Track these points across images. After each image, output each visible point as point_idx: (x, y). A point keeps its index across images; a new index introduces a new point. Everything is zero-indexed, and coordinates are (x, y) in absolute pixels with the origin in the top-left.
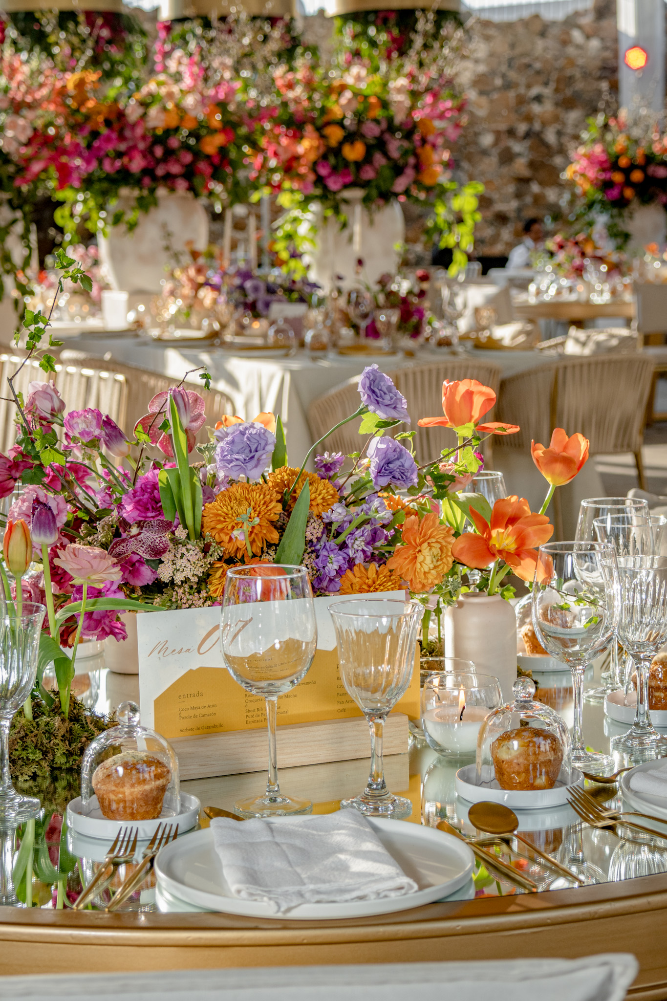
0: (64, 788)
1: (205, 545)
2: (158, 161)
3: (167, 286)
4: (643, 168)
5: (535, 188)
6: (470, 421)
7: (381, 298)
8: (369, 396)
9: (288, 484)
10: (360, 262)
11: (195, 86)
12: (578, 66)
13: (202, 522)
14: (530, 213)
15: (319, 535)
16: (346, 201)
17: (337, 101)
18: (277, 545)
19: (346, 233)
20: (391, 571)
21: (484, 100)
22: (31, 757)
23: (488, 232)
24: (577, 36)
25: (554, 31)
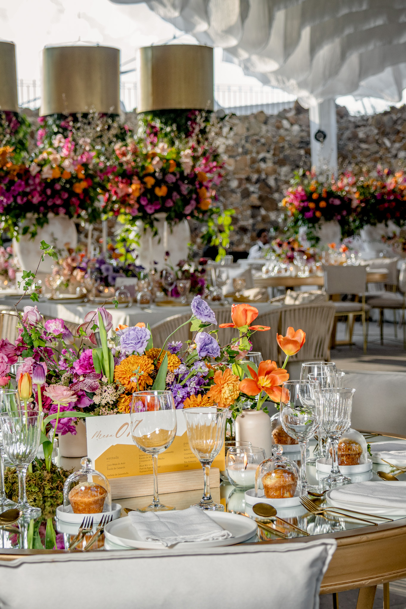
0: (49, 506)
1: (116, 385)
2: (48, 197)
3: (55, 269)
4: (326, 200)
5: (263, 212)
6: (246, 324)
7: (180, 274)
8: (196, 311)
9: (156, 356)
10: (167, 254)
11: (69, 155)
12: (286, 141)
13: (114, 375)
14: (261, 226)
15: (173, 380)
16: (157, 220)
17: (151, 163)
18: (151, 386)
19: (157, 238)
20: (209, 398)
21: (232, 161)
22: (33, 490)
23: (236, 238)
24: (286, 124)
25: (272, 121)
